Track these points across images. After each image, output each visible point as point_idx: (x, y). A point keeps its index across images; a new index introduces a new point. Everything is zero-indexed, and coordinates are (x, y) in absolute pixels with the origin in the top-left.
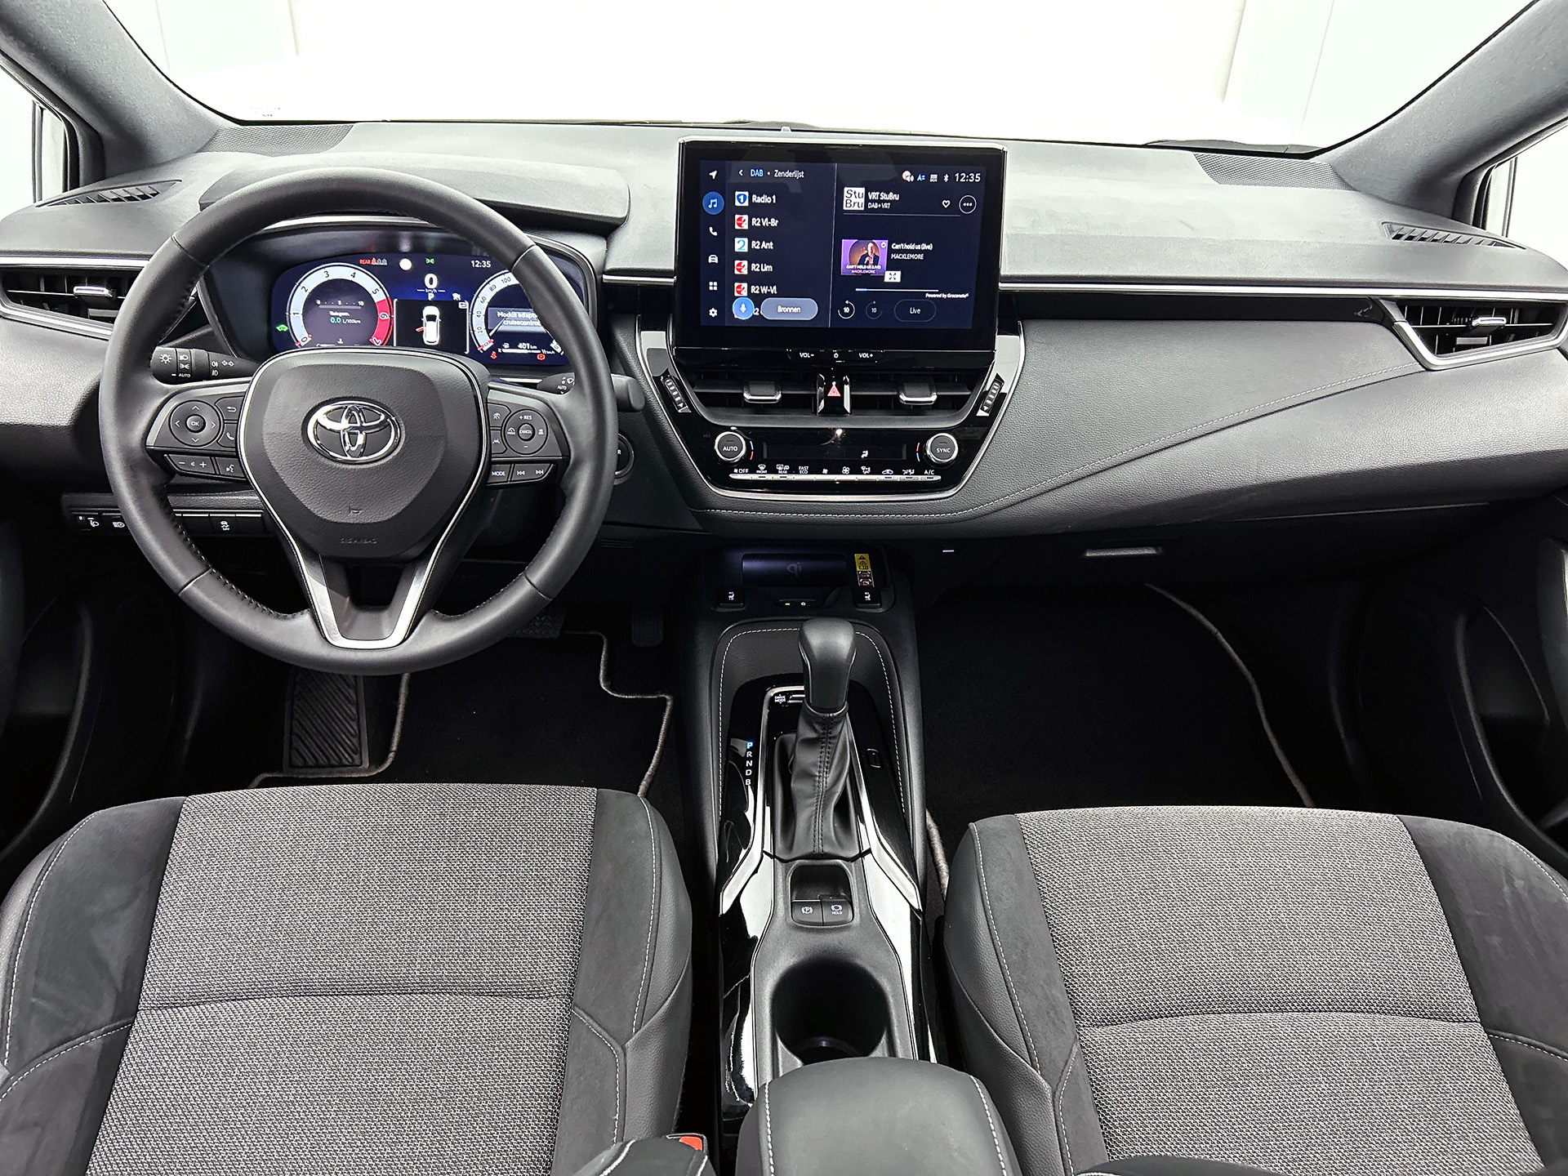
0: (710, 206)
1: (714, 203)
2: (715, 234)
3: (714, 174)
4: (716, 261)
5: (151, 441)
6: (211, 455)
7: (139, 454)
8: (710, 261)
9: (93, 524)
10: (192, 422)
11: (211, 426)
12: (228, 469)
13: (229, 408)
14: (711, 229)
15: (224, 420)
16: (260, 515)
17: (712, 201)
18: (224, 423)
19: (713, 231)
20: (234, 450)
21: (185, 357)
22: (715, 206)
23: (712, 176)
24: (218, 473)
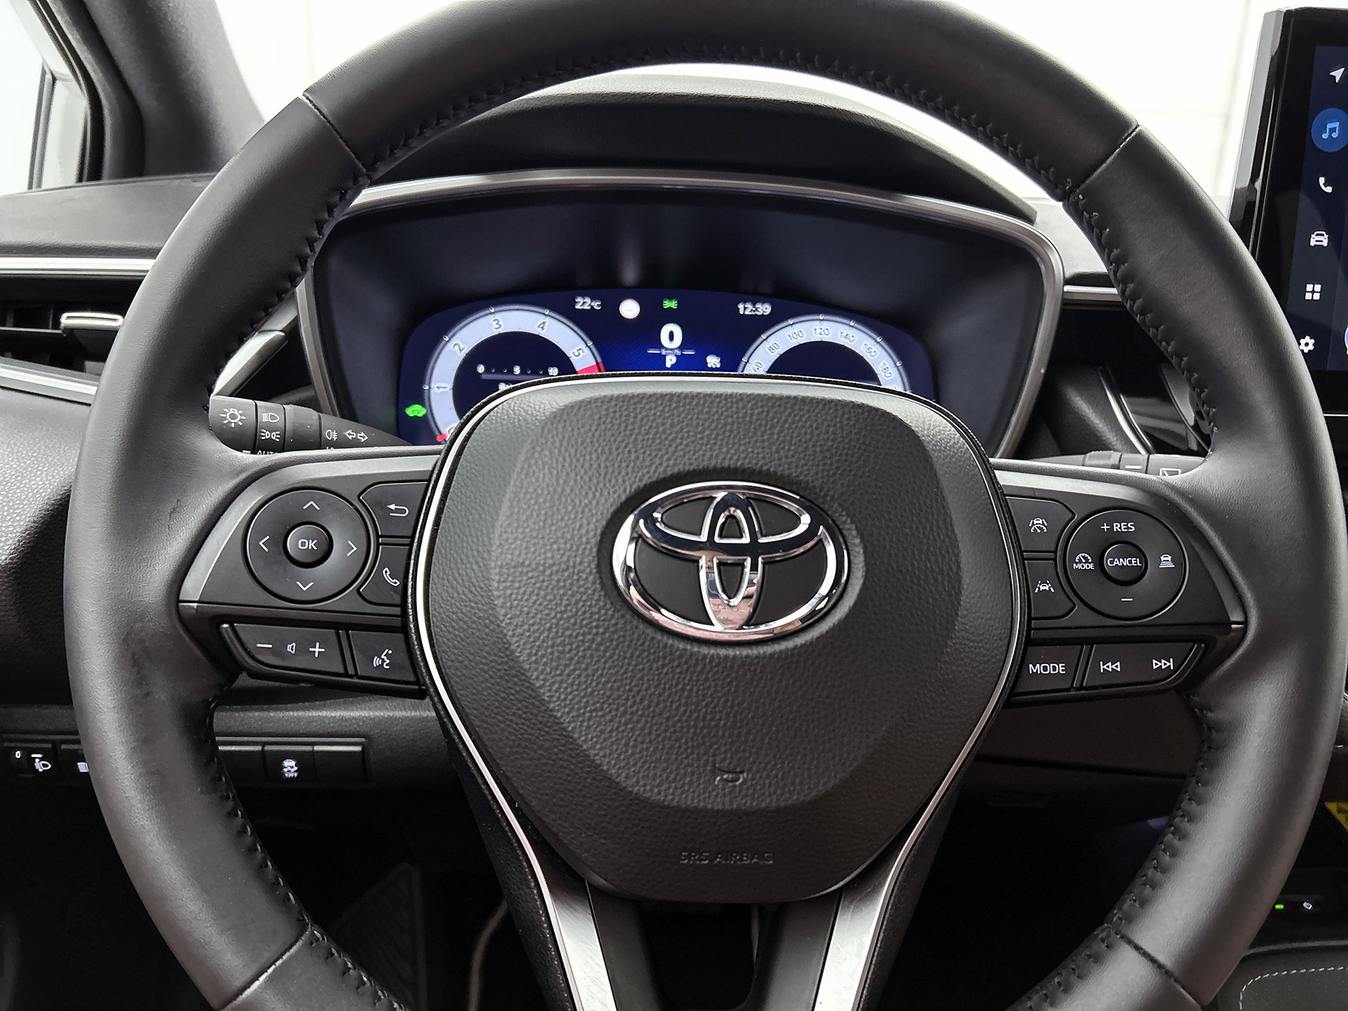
0: (1325, 136)
1: (1332, 130)
2: (1329, 190)
3: (1338, 74)
4: (1325, 243)
5: (194, 587)
6: (336, 626)
7: (158, 622)
8: (1313, 243)
9: (39, 766)
10: (301, 542)
11: (346, 548)
12: (377, 662)
13: (393, 507)
14: (1322, 180)
15: (378, 536)
16: (358, 749)
17: (1329, 126)
18: (378, 545)
19: (1325, 185)
20: (397, 611)
21: (273, 417)
22: (1335, 135)
23: (1334, 77)
24: (351, 671)
